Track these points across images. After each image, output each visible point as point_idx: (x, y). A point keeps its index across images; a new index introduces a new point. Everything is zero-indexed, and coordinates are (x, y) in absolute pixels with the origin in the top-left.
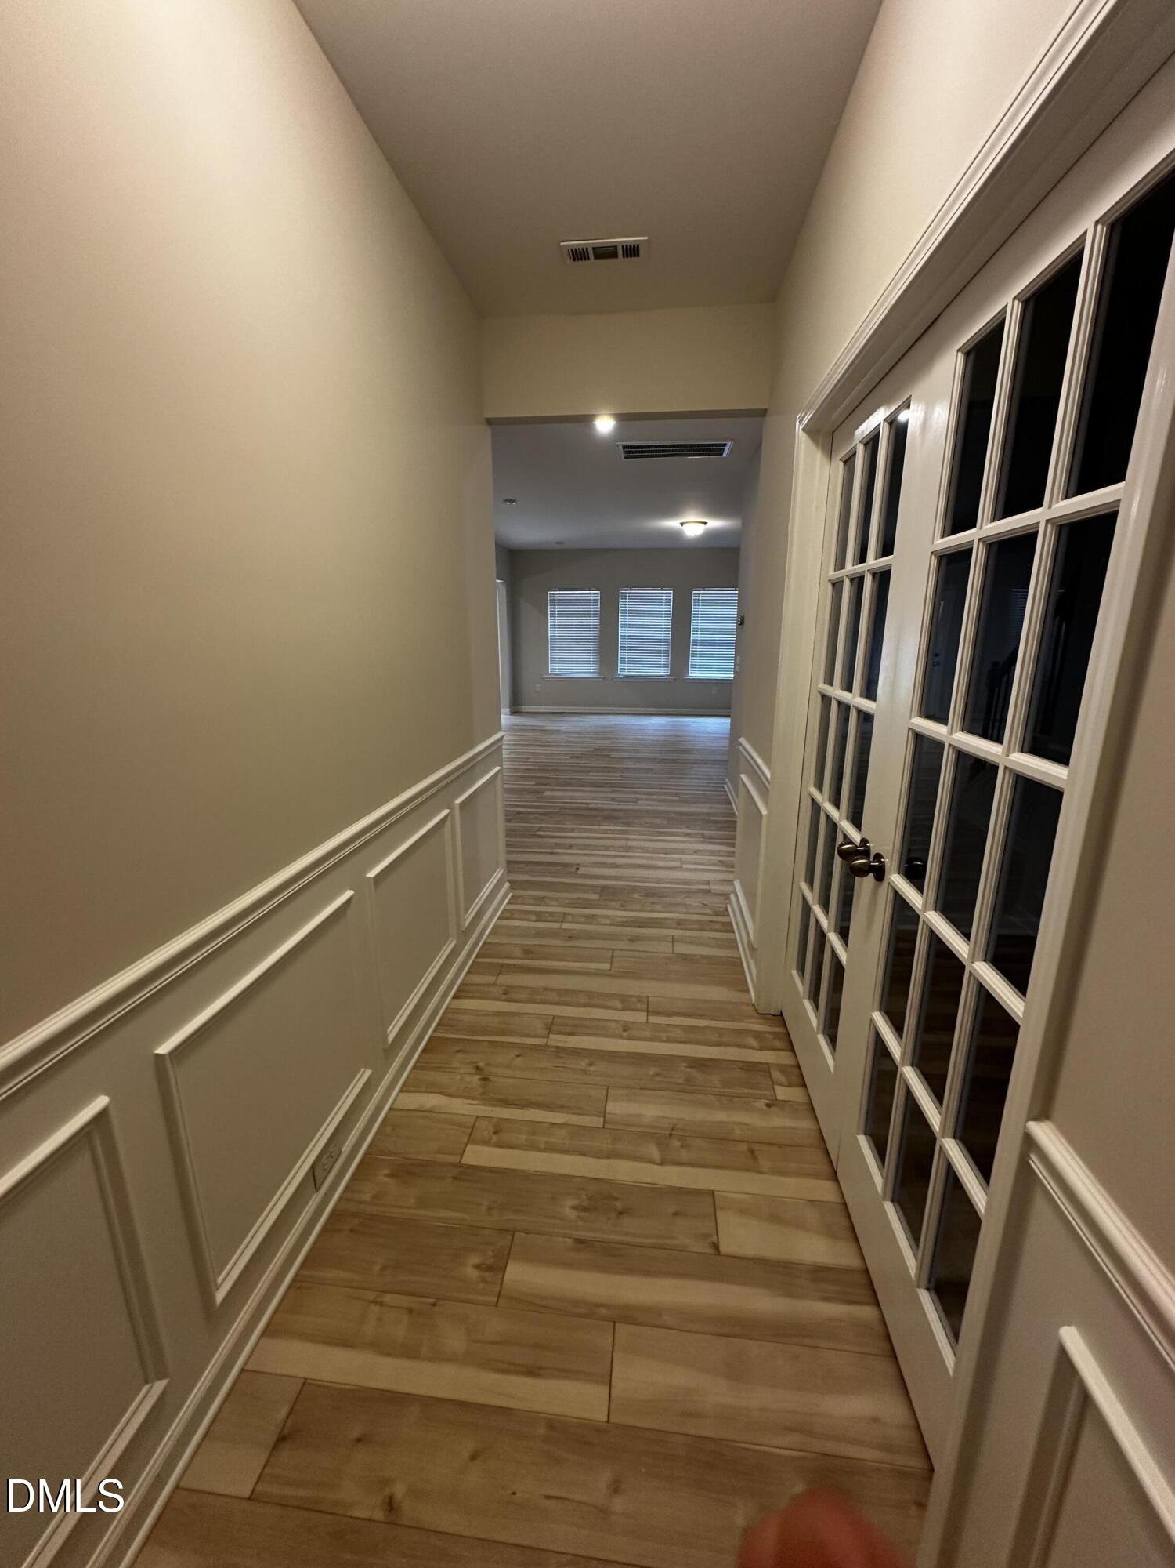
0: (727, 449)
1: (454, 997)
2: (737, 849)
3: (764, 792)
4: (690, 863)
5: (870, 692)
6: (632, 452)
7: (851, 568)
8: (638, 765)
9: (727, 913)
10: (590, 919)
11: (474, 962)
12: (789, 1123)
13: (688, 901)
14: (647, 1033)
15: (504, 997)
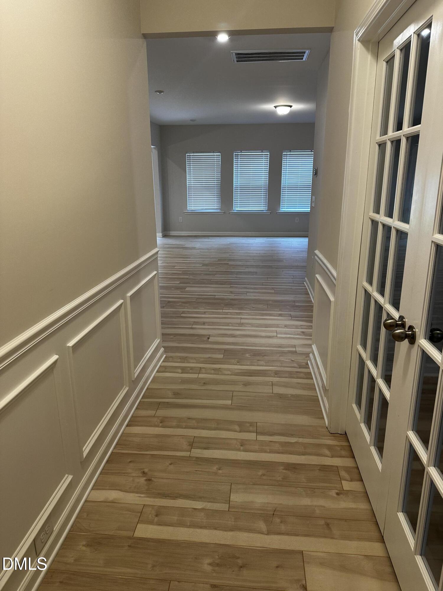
0: (306, 55)
1: (127, 426)
2: (314, 324)
3: (332, 286)
4: (281, 333)
5: (405, 217)
6: (242, 57)
7: (391, 134)
8: (247, 270)
9: (308, 366)
10: (217, 371)
11: (140, 401)
12: (352, 505)
13: (282, 358)
14: (257, 447)
15: (161, 425)
